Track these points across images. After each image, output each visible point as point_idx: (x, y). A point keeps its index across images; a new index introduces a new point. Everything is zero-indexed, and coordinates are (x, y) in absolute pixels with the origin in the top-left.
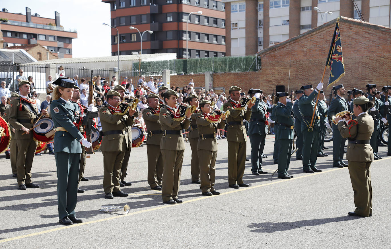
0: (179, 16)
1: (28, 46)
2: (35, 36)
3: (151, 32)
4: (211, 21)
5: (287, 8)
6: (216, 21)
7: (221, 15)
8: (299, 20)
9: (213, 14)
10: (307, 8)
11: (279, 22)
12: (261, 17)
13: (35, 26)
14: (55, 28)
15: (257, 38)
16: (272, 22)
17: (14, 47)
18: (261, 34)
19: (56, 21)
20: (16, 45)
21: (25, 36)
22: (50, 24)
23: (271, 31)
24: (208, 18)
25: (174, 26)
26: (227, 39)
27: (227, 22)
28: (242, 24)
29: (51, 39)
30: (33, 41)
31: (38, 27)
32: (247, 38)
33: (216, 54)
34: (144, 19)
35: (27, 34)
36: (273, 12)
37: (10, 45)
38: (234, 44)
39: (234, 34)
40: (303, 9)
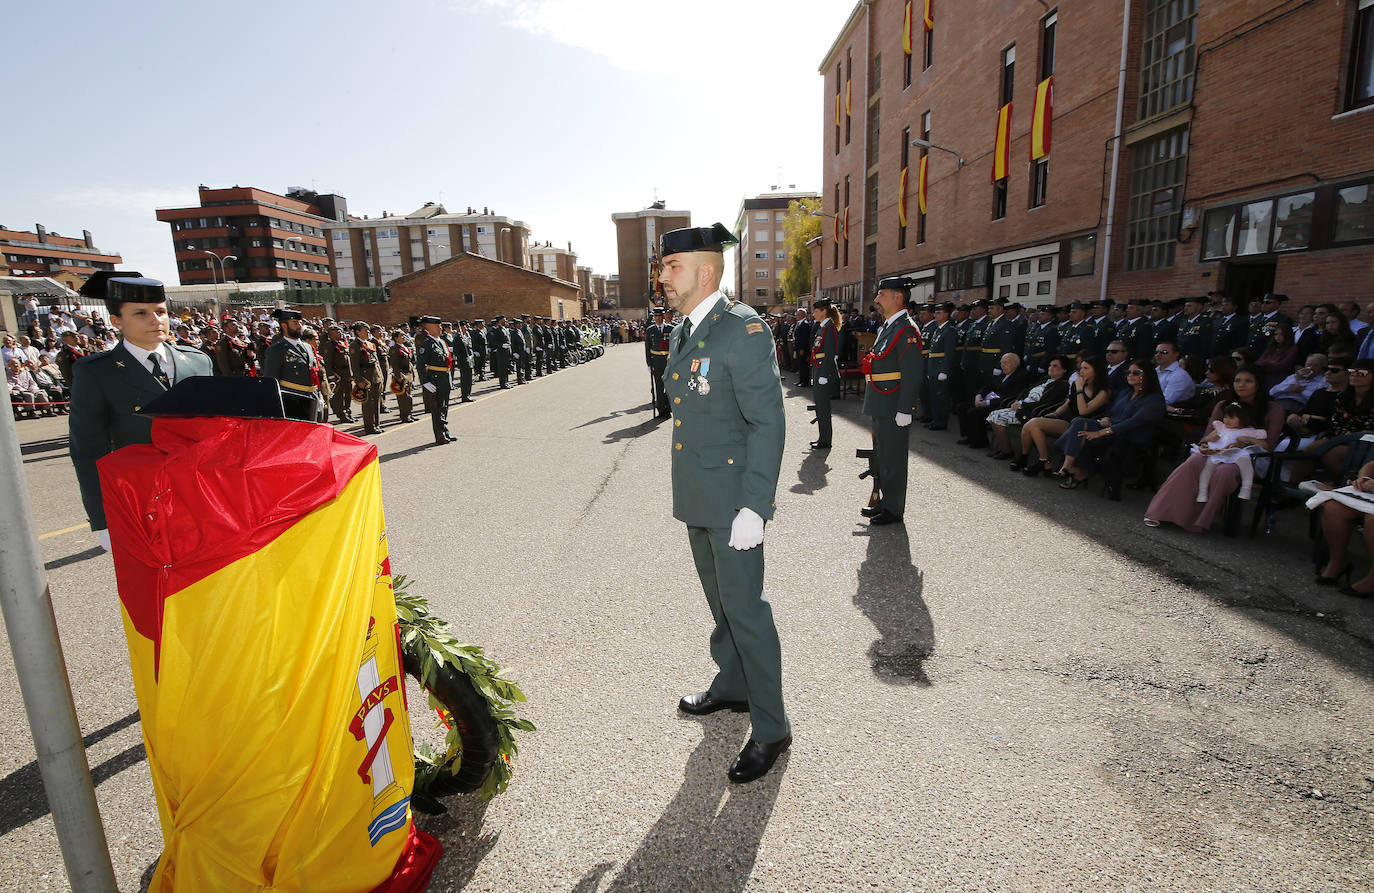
0: (268, 241)
1: (47, 272)
2: (57, 261)
3: (235, 258)
4: (309, 248)
5: (397, 239)
6: (315, 248)
7: (322, 242)
8: (410, 251)
9: (311, 241)
10: (417, 241)
11: (389, 253)
12: (368, 246)
13: (55, 248)
14: (86, 250)
15: (366, 269)
16: (381, 253)
17: (25, 275)
18: (370, 264)
19: (87, 241)
20: (28, 272)
21: (40, 261)
22: (78, 246)
23: (382, 262)
24: (304, 245)
25: (262, 253)
26: (332, 268)
27: (329, 250)
28: (348, 253)
29: (83, 264)
30: (54, 267)
31: (59, 249)
32: (355, 268)
33: (319, 284)
34: (222, 244)
35: (44, 258)
36: (380, 242)
37: (16, 272)
38: (340, 273)
39: (338, 263)
40: (413, 241)
